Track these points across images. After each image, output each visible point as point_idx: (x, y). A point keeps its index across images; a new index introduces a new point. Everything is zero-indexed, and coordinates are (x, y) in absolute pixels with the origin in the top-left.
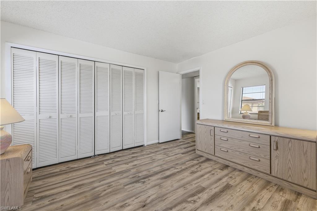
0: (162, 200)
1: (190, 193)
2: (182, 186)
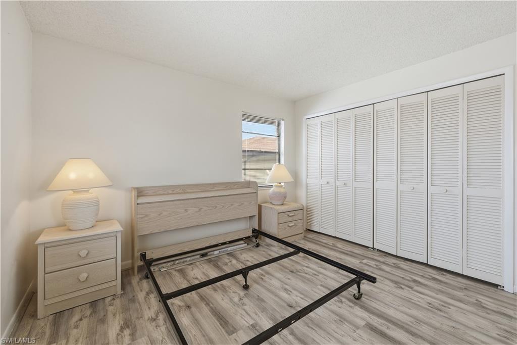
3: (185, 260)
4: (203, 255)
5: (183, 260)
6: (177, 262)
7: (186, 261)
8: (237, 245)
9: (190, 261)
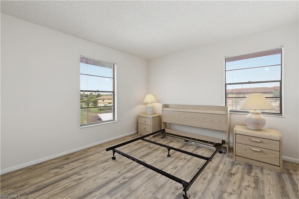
0: (150, 175)
1: (126, 184)
2: (133, 191)
3: (176, 138)
4: (186, 141)
5: (177, 138)
6: (175, 138)
7: (178, 140)
8: (207, 145)
9: (180, 140)
